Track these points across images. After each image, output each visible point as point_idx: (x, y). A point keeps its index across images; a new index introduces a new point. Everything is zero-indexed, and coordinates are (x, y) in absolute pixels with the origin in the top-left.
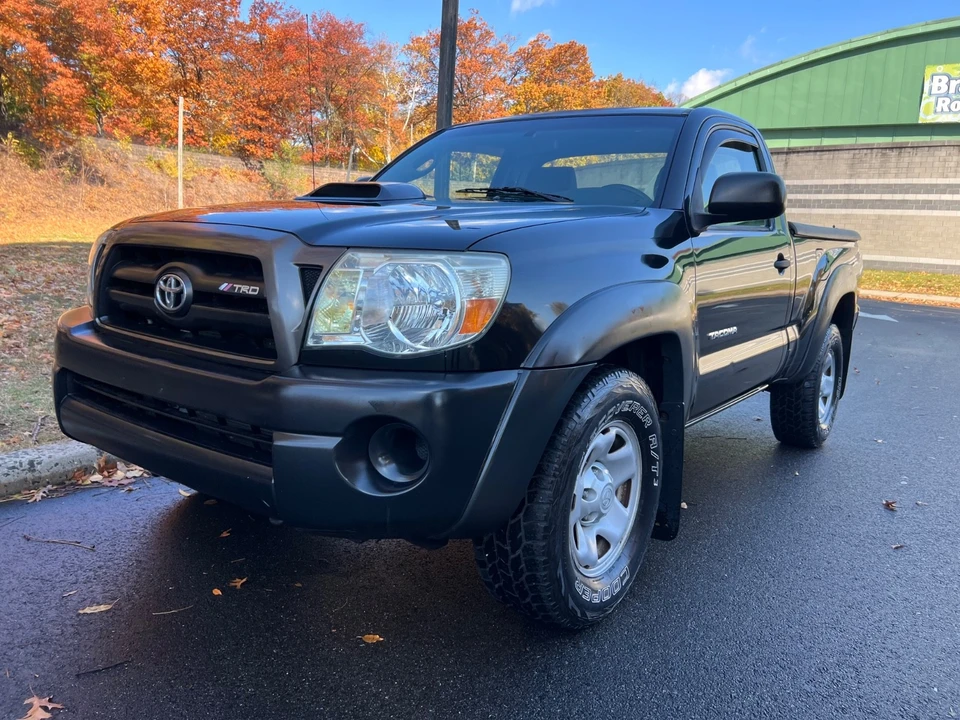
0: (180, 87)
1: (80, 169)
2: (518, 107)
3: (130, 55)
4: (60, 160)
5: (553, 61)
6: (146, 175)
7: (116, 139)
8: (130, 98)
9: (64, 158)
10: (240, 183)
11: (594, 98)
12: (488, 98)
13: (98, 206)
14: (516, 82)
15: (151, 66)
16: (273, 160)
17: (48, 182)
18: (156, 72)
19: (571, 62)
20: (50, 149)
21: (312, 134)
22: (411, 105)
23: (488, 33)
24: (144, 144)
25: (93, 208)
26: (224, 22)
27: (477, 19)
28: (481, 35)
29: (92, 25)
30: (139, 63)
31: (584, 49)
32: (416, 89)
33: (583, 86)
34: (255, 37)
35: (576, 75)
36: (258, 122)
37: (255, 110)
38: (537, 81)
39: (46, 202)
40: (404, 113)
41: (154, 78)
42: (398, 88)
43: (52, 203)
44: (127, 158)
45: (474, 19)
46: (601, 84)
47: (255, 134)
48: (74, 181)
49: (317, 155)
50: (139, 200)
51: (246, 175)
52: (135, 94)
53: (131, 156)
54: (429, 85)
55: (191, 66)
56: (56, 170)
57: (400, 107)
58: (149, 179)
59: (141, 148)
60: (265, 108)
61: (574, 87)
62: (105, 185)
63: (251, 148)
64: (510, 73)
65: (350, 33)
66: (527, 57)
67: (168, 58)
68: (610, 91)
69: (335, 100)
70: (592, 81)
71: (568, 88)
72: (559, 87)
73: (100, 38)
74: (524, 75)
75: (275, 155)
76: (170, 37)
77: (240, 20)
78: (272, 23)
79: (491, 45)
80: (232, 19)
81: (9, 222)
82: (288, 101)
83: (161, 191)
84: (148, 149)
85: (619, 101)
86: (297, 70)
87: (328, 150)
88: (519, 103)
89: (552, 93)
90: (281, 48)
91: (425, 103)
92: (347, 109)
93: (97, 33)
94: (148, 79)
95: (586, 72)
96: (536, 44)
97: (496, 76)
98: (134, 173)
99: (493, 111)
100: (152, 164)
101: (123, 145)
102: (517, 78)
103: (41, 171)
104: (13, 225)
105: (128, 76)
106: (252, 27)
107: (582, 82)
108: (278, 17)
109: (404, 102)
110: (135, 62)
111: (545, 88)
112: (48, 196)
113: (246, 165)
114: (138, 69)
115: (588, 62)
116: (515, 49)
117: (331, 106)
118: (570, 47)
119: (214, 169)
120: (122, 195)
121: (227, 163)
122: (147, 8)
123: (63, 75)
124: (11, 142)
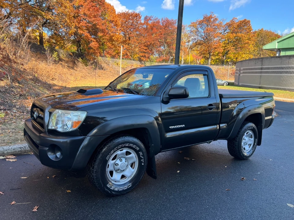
0: (124, 42)
1: (97, 66)
2: (225, 42)
3: (112, 34)
4: (92, 64)
5: (238, 26)
6: (114, 67)
7: (107, 57)
8: (111, 46)
9: (93, 63)
11: (252, 37)
12: (215, 39)
13: (101, 75)
14: (225, 34)
15: (117, 37)
16: (148, 61)
17: (89, 70)
18: (118, 38)
19: (244, 26)
20: (90, 61)
21: (160, 53)
22: (191, 43)
23: (216, 19)
24: (114, 58)
25: (100, 76)
26: (137, 23)
27: (213, 15)
28: (214, 20)
29: (101, 28)
30: (114, 36)
31: (249, 21)
32: (192, 38)
33: (249, 34)
34: (145, 26)
35: (246, 30)
36: (145, 51)
37: (144, 47)
38: (232, 33)
39: (88, 75)
40: (188, 46)
41: (117, 40)
42: (187, 38)
43: (90, 75)
44: (109, 62)
45: (211, 15)
46: (255, 32)
47: (143, 54)
48: (95, 69)
49: (161, 59)
50: (111, 74)
52: (113, 44)
53: (110, 62)
54: (197, 36)
55: (128, 36)
56: (91, 66)
57: (187, 44)
58: (115, 68)
59: (113, 59)
60: (147, 46)
61: (245, 34)
62: (103, 70)
63: (142, 58)
64: (223, 31)
65: (172, 23)
66: (229, 25)
67: (122, 34)
68: (258, 34)
69: (167, 43)
70: (252, 31)
71: (243, 35)
72: (239, 34)
73: (103, 31)
74: (228, 31)
75: (149, 60)
76: (122, 29)
77: (141, 22)
78: (150, 22)
79: (217, 22)
80: (139, 22)
81: (78, 80)
82: (153, 44)
83: (117, 71)
84: (115, 59)
85: (262, 37)
86: (156, 35)
87: (164, 58)
88: (226, 41)
89: (237, 36)
90: (152, 29)
91: (195, 42)
92: (170, 45)
93: (102, 30)
94: (116, 41)
95: (250, 29)
96: (232, 21)
97: (218, 32)
98: (111, 66)
99: (217, 43)
100: (116, 64)
101: (109, 59)
102: (226, 32)
103: (88, 67)
104: (79, 81)
105: (111, 40)
106: (143, 24)
107: (248, 32)
108: (152, 20)
109: (188, 42)
110: (113, 36)
111: (235, 35)
112: (89, 73)
113: (141, 63)
114: (114, 38)
115: (251, 25)
116: (225, 23)
117: (166, 45)
118: (244, 21)
119: (132, 64)
120: (107, 72)
121: (135, 63)
122: (116, 21)
123: (94, 41)
124: (80, 60)
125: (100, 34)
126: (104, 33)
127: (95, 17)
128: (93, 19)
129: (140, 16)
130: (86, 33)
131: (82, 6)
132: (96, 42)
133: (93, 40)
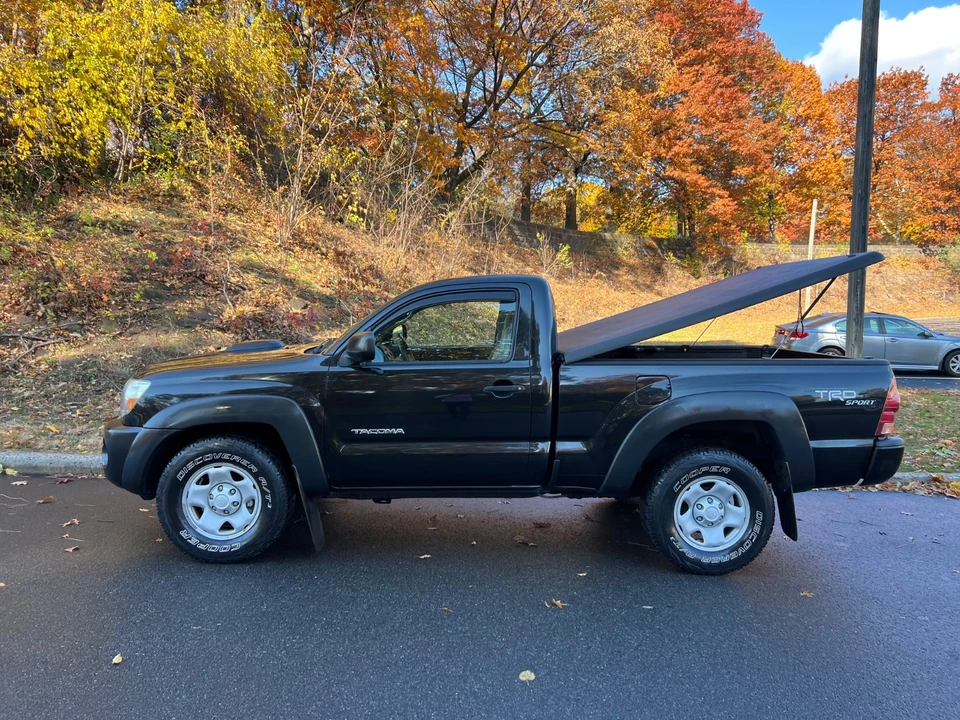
4: (713, 269)
7: (777, 242)
9: (717, 267)
10: (913, 271)
15: (823, 168)
18: (827, 174)
20: (705, 260)
29: (743, 150)
30: (811, 169)
36: (940, 204)
37: (937, 192)
41: (824, 181)
47: (936, 218)
51: (923, 262)
53: (793, 256)
63: (930, 233)
76: (847, 137)
80: (920, 102)
94: (820, 182)
101: (783, 247)
103: (701, 280)
106: (940, 106)
110: (808, 168)
113: (924, 251)
114: (809, 174)
121: (899, 251)
122: (822, 115)
123: (721, 197)
124: (671, 258)
125: (742, 171)
126: (757, 165)
127: (727, 118)
128: (719, 126)
129: (923, 78)
130: (692, 175)
131: (684, 93)
132: (729, 196)
133: (718, 192)
